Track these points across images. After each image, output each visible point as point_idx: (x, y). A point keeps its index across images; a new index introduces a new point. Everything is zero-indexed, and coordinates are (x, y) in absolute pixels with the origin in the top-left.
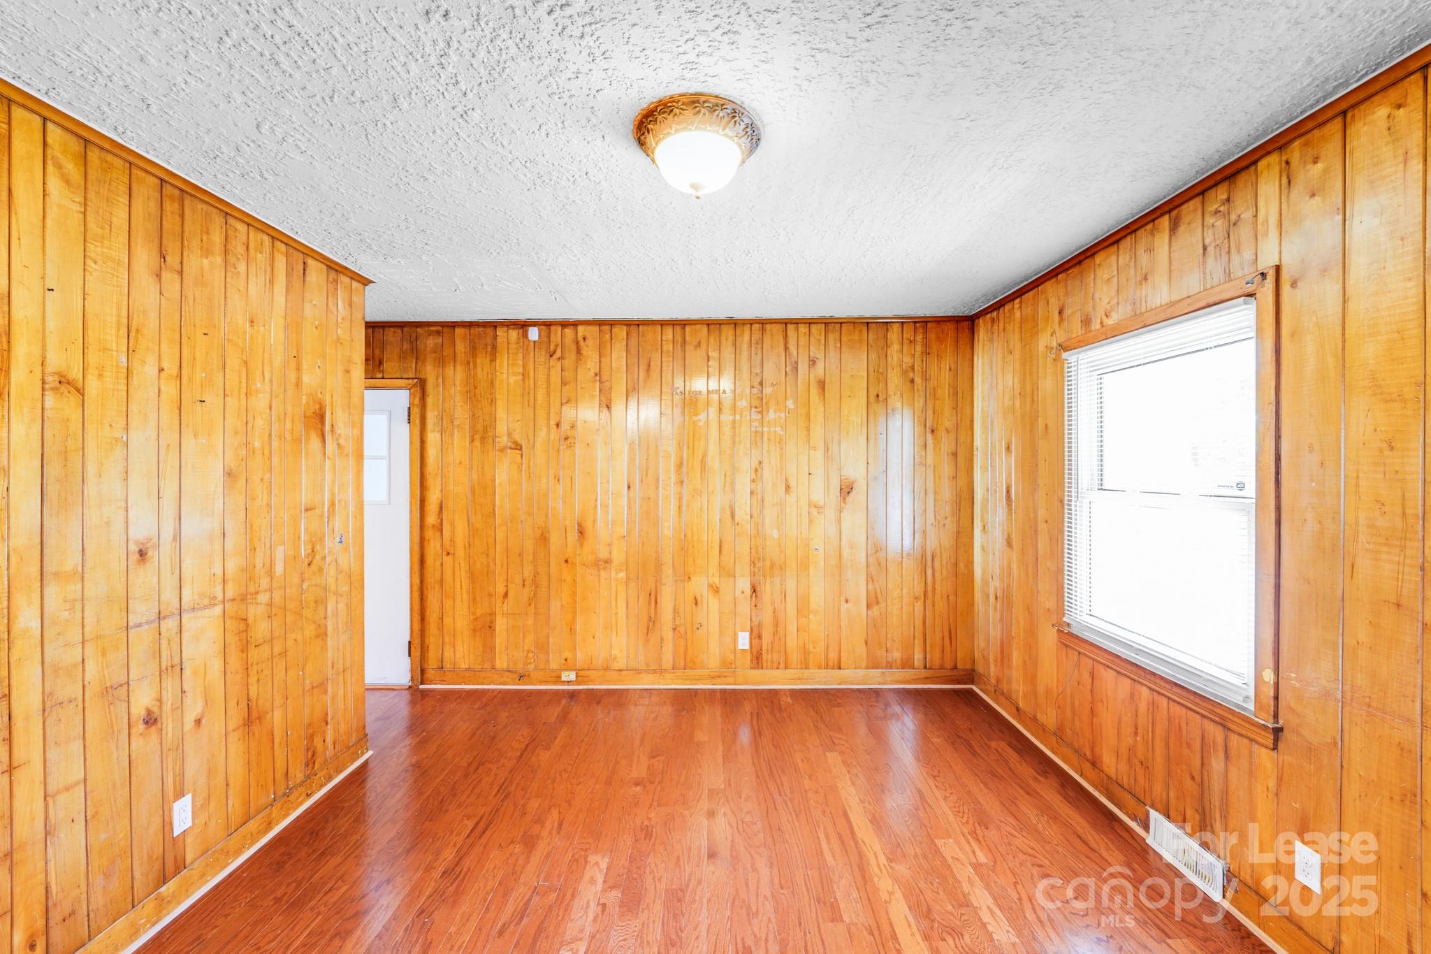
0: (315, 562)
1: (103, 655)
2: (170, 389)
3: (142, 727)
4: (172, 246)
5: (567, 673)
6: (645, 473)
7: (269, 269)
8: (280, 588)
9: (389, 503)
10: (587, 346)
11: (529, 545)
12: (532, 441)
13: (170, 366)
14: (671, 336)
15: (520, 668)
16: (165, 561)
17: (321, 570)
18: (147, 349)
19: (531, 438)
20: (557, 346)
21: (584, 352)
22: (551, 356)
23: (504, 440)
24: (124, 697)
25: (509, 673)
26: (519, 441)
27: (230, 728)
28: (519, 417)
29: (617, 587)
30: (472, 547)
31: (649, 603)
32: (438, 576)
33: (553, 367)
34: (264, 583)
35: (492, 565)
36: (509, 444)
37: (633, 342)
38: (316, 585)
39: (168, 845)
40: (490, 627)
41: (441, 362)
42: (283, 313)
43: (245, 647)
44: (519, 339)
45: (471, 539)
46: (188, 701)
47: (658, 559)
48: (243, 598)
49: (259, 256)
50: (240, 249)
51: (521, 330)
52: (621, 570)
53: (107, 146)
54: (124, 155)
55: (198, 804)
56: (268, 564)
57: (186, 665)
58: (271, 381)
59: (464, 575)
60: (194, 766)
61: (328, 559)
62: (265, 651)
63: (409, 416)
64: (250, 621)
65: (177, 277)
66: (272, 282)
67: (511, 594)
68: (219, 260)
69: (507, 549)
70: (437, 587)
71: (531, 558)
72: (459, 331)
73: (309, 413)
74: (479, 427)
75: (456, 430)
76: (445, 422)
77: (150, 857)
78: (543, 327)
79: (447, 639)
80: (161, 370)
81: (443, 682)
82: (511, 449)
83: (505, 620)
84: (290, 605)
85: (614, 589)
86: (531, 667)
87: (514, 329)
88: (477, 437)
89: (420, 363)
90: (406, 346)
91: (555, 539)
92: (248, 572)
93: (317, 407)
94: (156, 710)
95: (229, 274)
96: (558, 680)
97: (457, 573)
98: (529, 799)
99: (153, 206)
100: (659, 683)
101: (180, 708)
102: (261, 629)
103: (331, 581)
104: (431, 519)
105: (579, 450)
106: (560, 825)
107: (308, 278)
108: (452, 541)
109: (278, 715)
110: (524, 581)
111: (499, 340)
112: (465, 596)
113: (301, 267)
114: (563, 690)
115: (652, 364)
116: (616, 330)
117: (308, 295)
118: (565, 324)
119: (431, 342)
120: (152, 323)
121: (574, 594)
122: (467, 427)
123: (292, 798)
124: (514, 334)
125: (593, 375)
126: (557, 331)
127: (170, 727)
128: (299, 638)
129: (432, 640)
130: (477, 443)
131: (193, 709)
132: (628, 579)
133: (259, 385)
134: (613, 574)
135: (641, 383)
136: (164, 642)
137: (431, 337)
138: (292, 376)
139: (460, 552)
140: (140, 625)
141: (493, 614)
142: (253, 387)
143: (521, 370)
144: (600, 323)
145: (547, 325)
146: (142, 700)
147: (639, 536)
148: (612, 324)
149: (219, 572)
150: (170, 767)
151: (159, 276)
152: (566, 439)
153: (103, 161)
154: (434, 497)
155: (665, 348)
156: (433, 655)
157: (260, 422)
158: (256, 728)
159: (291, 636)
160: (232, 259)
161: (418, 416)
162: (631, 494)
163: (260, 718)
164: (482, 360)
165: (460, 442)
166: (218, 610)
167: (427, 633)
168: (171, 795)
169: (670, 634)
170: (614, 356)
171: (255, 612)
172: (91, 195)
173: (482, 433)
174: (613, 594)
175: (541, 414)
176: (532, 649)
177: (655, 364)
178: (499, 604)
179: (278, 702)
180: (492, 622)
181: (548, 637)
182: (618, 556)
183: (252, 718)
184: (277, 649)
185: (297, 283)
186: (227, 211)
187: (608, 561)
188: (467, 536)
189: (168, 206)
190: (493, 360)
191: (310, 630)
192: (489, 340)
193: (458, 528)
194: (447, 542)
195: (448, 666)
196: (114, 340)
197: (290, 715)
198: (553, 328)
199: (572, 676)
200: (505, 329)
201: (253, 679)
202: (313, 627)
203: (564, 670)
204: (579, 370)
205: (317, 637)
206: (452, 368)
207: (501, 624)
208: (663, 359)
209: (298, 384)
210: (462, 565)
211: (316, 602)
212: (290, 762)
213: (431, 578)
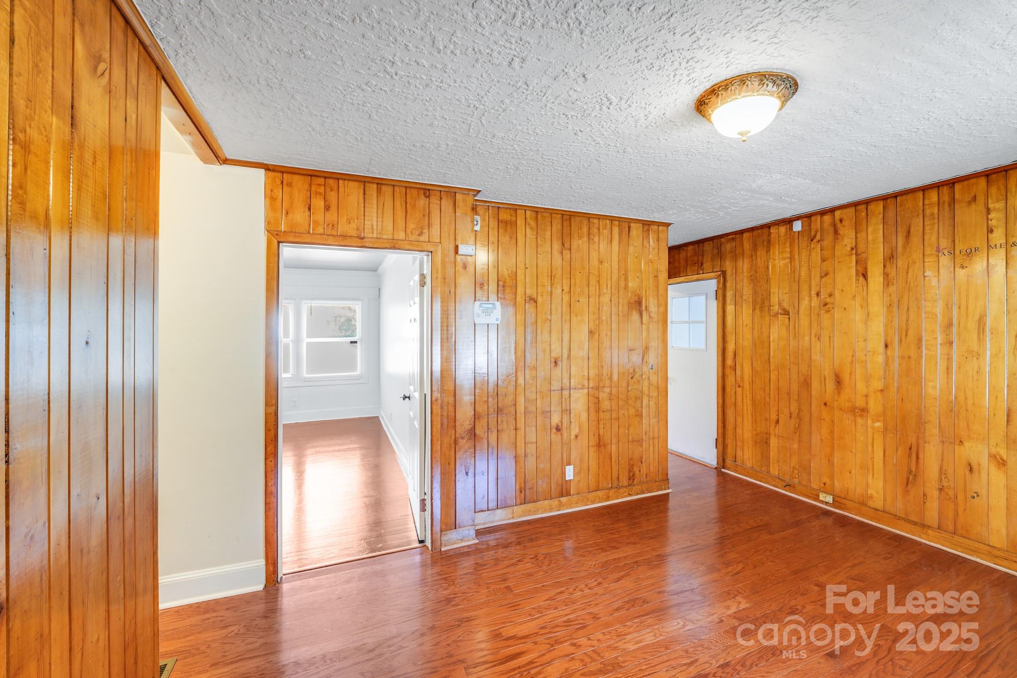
0: (635, 377)
1: (543, 399)
2: (566, 298)
3: (555, 431)
4: (567, 240)
5: (824, 495)
6: (904, 333)
7: (609, 236)
8: (616, 387)
9: (706, 350)
10: (844, 226)
11: (795, 387)
12: (797, 308)
13: (566, 288)
14: (936, 199)
15: (787, 478)
16: (564, 367)
17: (638, 381)
18: (558, 283)
19: (796, 306)
20: (817, 231)
21: (841, 232)
22: (812, 240)
23: (776, 308)
24: (549, 416)
25: (779, 480)
26: (787, 308)
27: (590, 445)
28: (787, 291)
29: (873, 434)
30: (754, 384)
31: (910, 456)
32: (733, 400)
33: (813, 249)
34: (608, 383)
35: (767, 399)
36: (780, 311)
37: (891, 213)
38: (636, 389)
39: (564, 482)
40: (766, 443)
41: (735, 258)
42: (617, 255)
43: (598, 411)
44: (786, 232)
45: (754, 378)
46: (573, 426)
47: (919, 416)
48: (597, 388)
49: (605, 231)
50: (596, 231)
51: (788, 226)
52: (878, 421)
53: (543, 211)
54: (548, 211)
55: (576, 471)
56: (609, 374)
57: (572, 411)
58: (611, 288)
59: (749, 402)
60: (574, 455)
61: (644, 377)
62: (608, 415)
63: (716, 295)
64: (600, 399)
65: (569, 251)
66: (611, 241)
67: (781, 422)
68: (586, 239)
69: (778, 389)
70: (733, 407)
71: (796, 398)
72: (745, 235)
73: (632, 301)
74: (759, 300)
75: (744, 303)
76: (737, 298)
77: (557, 483)
78: (805, 219)
79: (738, 443)
80: (563, 290)
81: (735, 471)
82: (781, 314)
83: (777, 441)
84: (621, 396)
85: (870, 435)
86: (796, 481)
87: (783, 225)
88: (757, 307)
89: (723, 260)
90: (715, 251)
91: (815, 385)
92: (599, 376)
93: (637, 298)
94: (560, 425)
95: (590, 244)
96: (817, 498)
97: (745, 401)
98: (732, 551)
99: (559, 226)
100: (920, 537)
101: (569, 428)
102: (606, 404)
103: (645, 389)
104: (729, 362)
105: (837, 314)
106: (738, 573)
107: (631, 234)
108: (742, 378)
109: (614, 447)
110: (791, 414)
111: (772, 236)
112: (750, 417)
113: (627, 229)
114: (820, 508)
115: (912, 229)
116: (872, 207)
117: (631, 242)
118: (823, 213)
119: (728, 247)
120: (559, 272)
121: (832, 432)
122: (751, 300)
123: (621, 491)
124: (783, 229)
125: (849, 249)
126: (816, 220)
127: (565, 434)
128: (626, 414)
129: (729, 441)
130: (757, 311)
131: (575, 431)
132: (885, 430)
133: (605, 291)
134: (870, 422)
135: (900, 249)
136: (563, 399)
137: (729, 243)
138: (622, 284)
139: (747, 385)
140: (555, 390)
141: (768, 434)
142: (602, 292)
143: (788, 255)
144: (855, 205)
145: (808, 217)
146: (555, 420)
147: (898, 391)
148: (867, 202)
149: (586, 375)
150: (565, 451)
151: (562, 253)
152: (826, 304)
153: (542, 216)
154: (731, 347)
155: (928, 212)
156: (730, 451)
157: (605, 308)
158: (602, 449)
159: (622, 412)
160: (592, 237)
161: (721, 296)
162: (889, 353)
163: (604, 446)
164: (761, 252)
165: (746, 311)
166: (586, 391)
167: (727, 436)
168: (565, 462)
169: (936, 493)
170: (870, 230)
171: (603, 395)
172: (539, 230)
173: (761, 303)
174: (870, 441)
175: (804, 288)
176: (797, 467)
177: (917, 229)
178: (772, 428)
179: (614, 441)
180: (767, 439)
181: (810, 462)
182: (875, 406)
183: (600, 445)
184: (614, 416)
185: (625, 237)
186: (588, 217)
187: (864, 411)
188: (751, 375)
189: (565, 224)
190: (768, 251)
191: (632, 411)
192: (765, 237)
193: (745, 369)
194: (738, 378)
195: (739, 462)
196: (546, 281)
197: (620, 450)
198: (813, 218)
199: (829, 499)
200: (777, 227)
201: (601, 426)
202: (634, 410)
203: (823, 492)
204: (837, 248)
205: (636, 416)
206: (741, 261)
207: (773, 442)
208: (926, 223)
209: (626, 287)
210: (748, 395)
211: (636, 398)
212: (620, 473)
213: (730, 400)
